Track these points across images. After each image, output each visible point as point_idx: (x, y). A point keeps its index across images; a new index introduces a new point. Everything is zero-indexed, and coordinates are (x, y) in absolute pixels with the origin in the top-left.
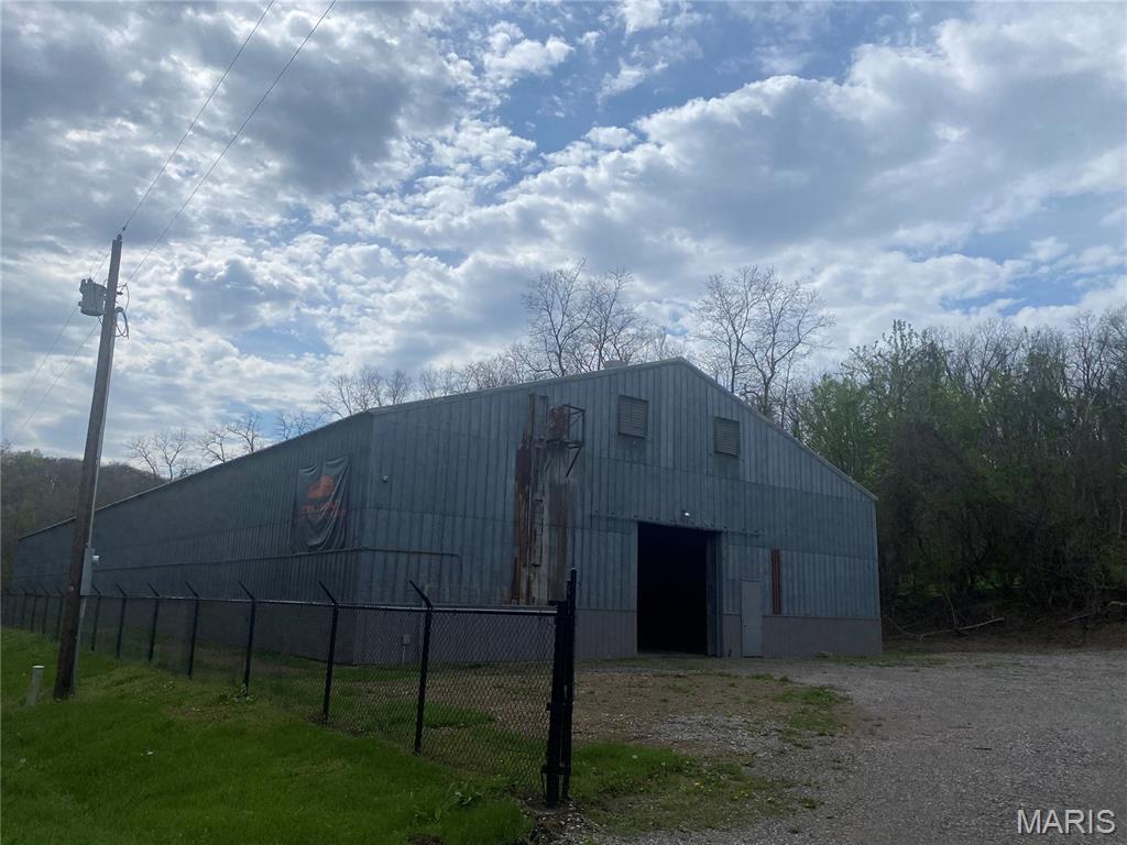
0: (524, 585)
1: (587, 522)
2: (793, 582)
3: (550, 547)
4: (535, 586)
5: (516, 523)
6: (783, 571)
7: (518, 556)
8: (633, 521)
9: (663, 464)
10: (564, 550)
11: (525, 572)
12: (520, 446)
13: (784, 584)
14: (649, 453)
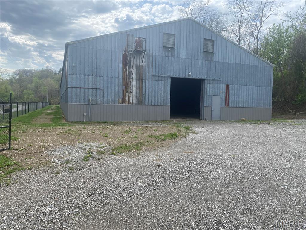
0: (127, 98)
1: (150, 78)
2: (234, 95)
3: (136, 86)
4: (131, 98)
5: (123, 78)
6: (231, 92)
7: (124, 89)
8: (169, 77)
9: (181, 57)
10: (142, 87)
11: (127, 94)
12: (124, 53)
13: (230, 97)
14: (176, 53)
